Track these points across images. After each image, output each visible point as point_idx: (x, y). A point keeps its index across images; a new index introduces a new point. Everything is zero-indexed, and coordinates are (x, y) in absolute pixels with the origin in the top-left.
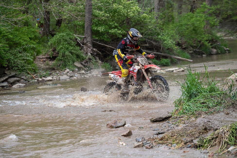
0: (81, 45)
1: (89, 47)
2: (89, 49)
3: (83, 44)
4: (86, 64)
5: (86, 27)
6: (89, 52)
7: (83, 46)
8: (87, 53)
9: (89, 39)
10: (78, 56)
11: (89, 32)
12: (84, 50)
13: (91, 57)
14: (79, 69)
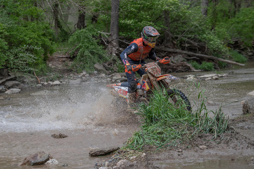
0: (106, 43)
1: (114, 47)
2: (114, 48)
3: (108, 42)
4: (109, 66)
5: (111, 23)
6: (114, 51)
7: (107, 44)
8: (111, 53)
9: (115, 37)
10: (100, 57)
11: (115, 29)
12: (109, 50)
13: (116, 58)
14: (99, 71)
